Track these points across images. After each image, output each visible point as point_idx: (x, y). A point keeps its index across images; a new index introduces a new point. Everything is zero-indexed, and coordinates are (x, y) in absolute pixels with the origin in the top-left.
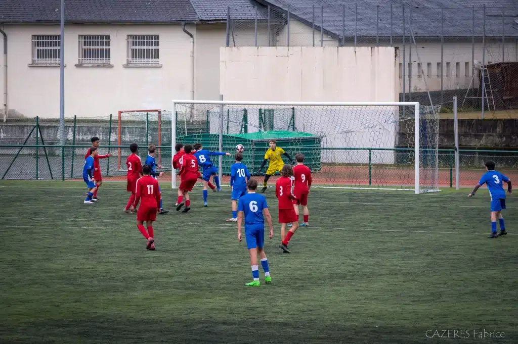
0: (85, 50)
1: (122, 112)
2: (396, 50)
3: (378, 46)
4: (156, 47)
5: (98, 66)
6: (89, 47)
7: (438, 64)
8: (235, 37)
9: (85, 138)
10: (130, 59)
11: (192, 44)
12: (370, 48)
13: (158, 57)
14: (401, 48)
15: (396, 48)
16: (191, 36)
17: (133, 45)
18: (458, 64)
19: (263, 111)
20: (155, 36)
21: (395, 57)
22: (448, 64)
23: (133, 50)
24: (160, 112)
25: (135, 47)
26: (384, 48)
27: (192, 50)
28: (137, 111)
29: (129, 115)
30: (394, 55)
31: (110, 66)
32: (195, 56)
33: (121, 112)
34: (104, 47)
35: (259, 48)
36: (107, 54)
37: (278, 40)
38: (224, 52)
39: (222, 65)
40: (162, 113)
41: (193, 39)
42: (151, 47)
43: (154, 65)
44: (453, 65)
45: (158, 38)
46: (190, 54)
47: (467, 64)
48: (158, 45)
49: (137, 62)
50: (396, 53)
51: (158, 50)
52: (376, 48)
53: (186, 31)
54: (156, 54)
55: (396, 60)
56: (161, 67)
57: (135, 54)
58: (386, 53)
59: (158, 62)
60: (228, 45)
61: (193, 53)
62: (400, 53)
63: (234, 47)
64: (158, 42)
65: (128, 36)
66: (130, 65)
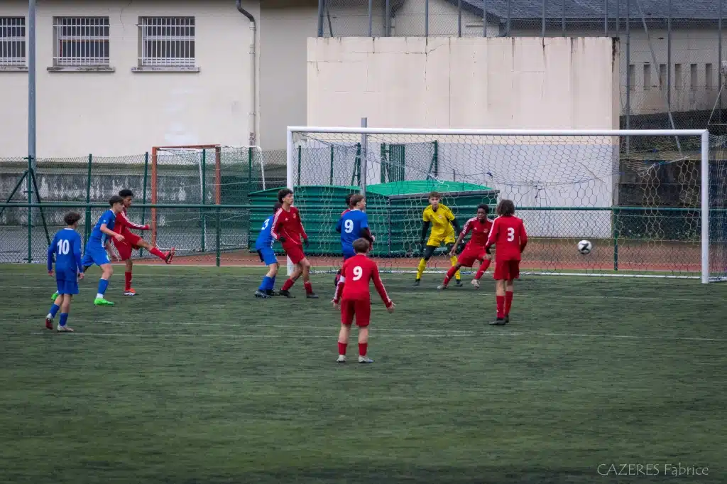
0: (64, 43)
1: (158, 149)
2: (614, 43)
3: (583, 36)
4: (189, 38)
5: (88, 71)
6: (71, 38)
7: (662, 66)
8: (332, 20)
9: (70, 193)
10: (143, 58)
11: (252, 32)
12: (569, 39)
13: (193, 55)
14: (623, 38)
15: (615, 40)
16: (251, 18)
17: (150, 34)
18: (693, 66)
19: (387, 148)
20: (187, 18)
21: (614, 54)
22: (678, 66)
23: (150, 42)
24: (218, 149)
25: (152, 38)
26: (594, 39)
27: (251, 42)
28: (184, 147)
29: (170, 154)
30: (612, 50)
31: (109, 71)
32: (258, 52)
33: (156, 149)
34: (99, 38)
35: (376, 39)
36: (104, 49)
37: (393, 25)
38: (315, 47)
39: (311, 69)
40: (222, 151)
41: (255, 24)
42: (180, 38)
43: (186, 69)
44: (686, 69)
45: (193, 22)
46: (249, 50)
47: (708, 66)
48: (193, 34)
49: (156, 64)
50: (614, 47)
51: (193, 43)
52: (580, 39)
53: (242, 11)
54: (189, 50)
55: (614, 59)
56: (198, 72)
57: (152, 49)
58: (597, 48)
59: (192, 64)
60: (321, 34)
61: (254, 48)
62: (621, 47)
63: (331, 38)
64: (193, 29)
65: (140, 18)
66: (145, 69)
